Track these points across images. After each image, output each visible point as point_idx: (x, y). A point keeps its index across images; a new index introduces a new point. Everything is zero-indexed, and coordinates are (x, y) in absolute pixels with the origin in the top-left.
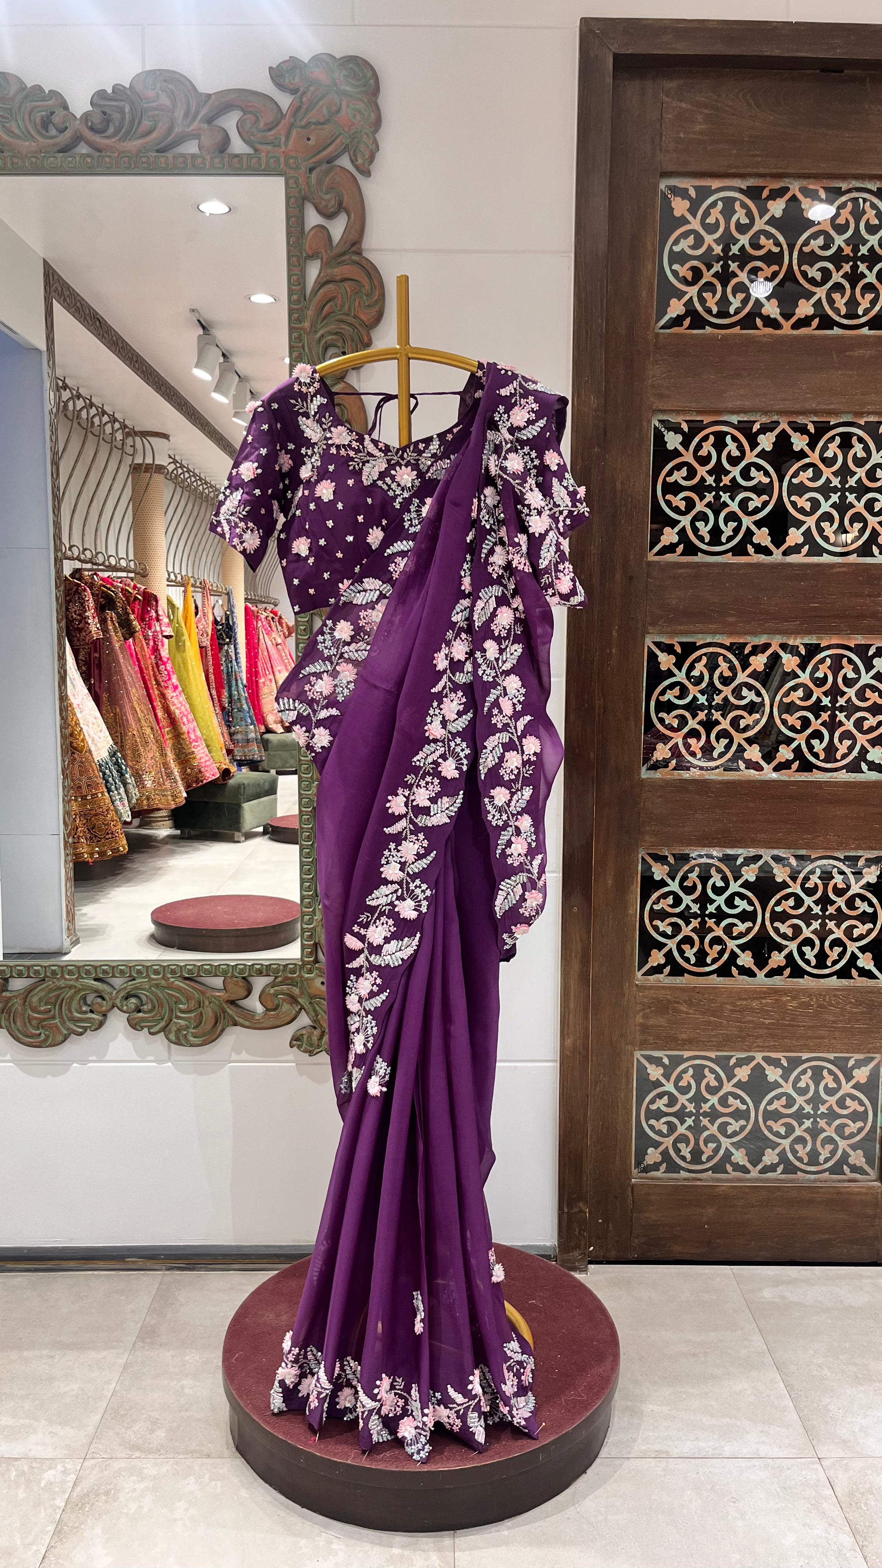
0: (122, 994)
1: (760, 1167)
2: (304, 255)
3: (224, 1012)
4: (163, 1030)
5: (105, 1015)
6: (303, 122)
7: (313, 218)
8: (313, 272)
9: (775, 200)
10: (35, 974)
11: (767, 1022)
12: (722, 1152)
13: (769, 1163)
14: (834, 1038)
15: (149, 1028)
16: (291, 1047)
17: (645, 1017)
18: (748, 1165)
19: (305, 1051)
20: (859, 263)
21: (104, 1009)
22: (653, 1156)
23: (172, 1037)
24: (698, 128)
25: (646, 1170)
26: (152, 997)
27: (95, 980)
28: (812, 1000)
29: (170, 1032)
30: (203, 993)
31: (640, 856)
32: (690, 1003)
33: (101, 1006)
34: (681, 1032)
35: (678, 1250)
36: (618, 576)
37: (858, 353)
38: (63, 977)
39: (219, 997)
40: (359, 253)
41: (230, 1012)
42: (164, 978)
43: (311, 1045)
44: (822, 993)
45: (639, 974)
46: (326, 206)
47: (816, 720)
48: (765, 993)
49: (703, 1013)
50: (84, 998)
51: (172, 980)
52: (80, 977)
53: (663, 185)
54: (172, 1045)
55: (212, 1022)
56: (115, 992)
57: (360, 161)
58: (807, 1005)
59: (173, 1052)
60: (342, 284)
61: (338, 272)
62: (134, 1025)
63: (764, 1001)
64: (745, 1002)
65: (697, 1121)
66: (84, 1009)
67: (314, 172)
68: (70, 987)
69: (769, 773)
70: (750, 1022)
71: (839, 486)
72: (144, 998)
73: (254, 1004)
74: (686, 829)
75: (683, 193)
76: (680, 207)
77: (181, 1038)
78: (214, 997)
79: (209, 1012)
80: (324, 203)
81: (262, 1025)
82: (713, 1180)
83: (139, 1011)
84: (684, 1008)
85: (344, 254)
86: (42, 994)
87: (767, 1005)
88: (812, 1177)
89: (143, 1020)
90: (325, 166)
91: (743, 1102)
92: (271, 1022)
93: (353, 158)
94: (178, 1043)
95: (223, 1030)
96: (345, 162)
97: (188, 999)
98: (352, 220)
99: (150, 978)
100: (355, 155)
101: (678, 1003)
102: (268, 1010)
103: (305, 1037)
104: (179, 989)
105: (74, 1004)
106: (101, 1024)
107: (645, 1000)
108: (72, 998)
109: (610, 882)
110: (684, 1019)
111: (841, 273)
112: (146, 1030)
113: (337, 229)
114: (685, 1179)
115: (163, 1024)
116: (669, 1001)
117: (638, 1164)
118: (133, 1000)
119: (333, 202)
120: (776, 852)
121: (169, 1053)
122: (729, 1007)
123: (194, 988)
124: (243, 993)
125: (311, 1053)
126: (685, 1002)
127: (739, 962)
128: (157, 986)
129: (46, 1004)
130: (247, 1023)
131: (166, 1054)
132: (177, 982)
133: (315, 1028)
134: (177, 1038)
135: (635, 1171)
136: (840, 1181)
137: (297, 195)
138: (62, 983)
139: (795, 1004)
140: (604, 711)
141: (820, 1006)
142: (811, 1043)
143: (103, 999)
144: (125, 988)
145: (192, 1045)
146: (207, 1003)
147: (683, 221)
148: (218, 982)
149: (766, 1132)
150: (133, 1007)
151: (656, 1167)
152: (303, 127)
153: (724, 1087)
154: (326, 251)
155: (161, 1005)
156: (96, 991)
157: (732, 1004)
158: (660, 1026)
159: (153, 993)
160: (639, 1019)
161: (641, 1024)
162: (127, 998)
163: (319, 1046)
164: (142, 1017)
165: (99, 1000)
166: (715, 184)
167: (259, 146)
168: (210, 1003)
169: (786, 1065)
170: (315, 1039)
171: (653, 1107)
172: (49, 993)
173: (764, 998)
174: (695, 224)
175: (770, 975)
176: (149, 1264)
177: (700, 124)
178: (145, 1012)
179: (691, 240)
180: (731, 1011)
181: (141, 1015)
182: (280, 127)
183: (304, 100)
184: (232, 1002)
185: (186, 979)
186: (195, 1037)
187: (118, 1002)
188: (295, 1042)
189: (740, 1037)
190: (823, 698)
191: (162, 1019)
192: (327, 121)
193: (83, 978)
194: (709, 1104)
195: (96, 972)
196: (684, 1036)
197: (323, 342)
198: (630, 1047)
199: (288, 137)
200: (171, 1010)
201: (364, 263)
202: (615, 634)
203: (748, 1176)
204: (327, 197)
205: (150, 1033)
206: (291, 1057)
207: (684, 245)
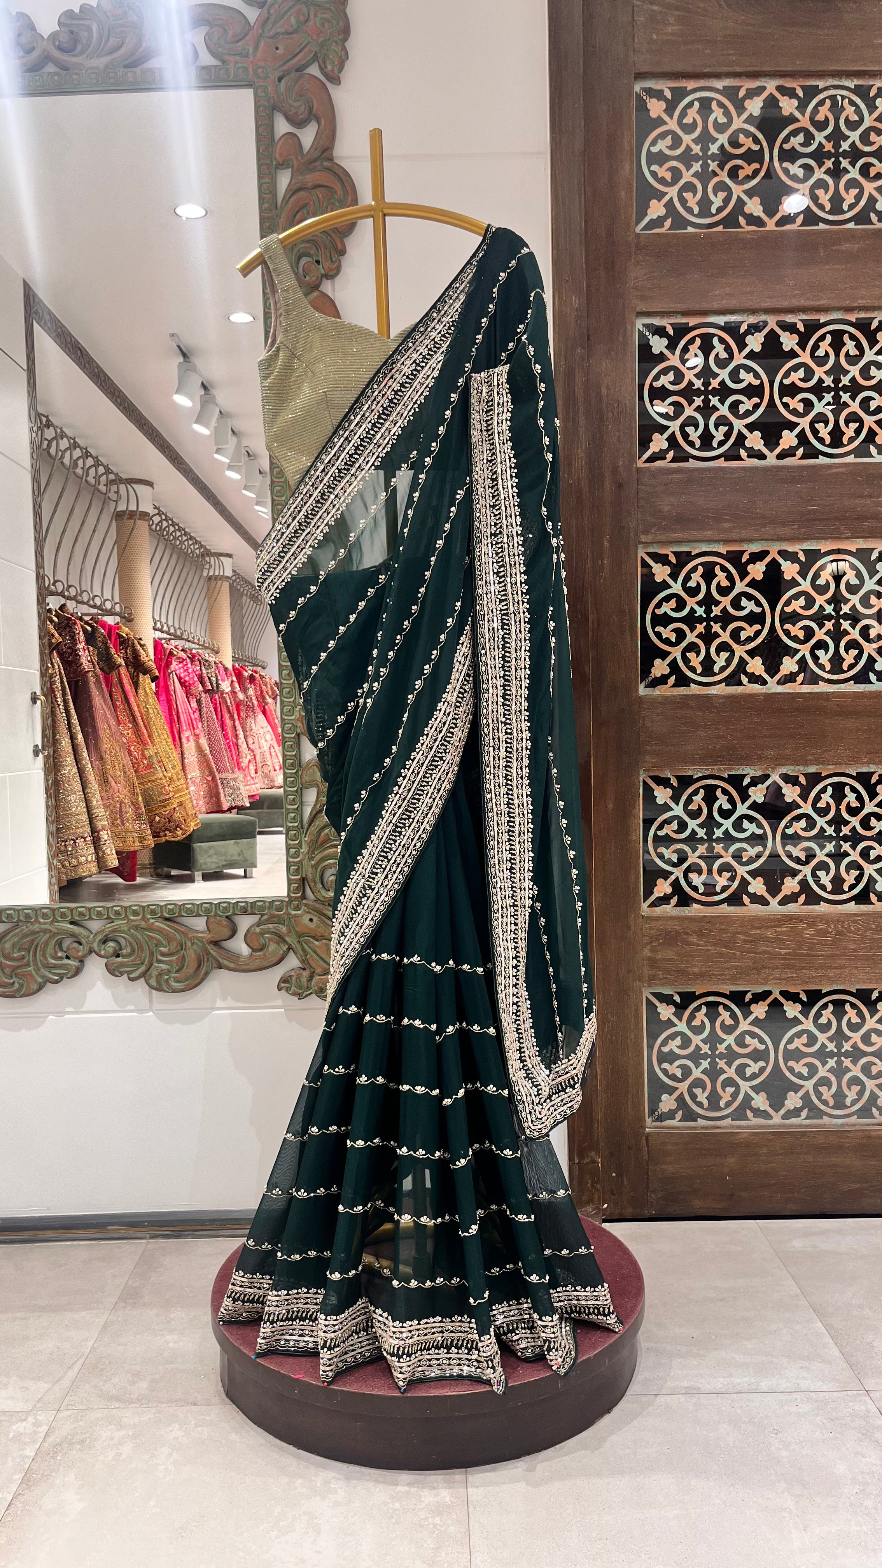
0: (100, 937)
1: (782, 1112)
2: (275, 163)
3: (208, 953)
4: (143, 975)
5: (82, 961)
6: (272, 33)
7: (282, 127)
8: (284, 180)
9: (752, 99)
10: (7, 918)
11: (783, 951)
12: (741, 1097)
13: (792, 1108)
14: (856, 968)
15: (129, 973)
16: (280, 989)
17: (653, 950)
18: (770, 1110)
19: (294, 994)
20: (841, 159)
21: (80, 954)
22: (667, 1103)
23: (153, 982)
24: (670, 29)
25: (660, 1118)
26: (131, 940)
27: (72, 923)
28: (830, 926)
29: (151, 977)
30: (185, 935)
31: (641, 779)
32: (700, 935)
33: (78, 951)
34: (693, 966)
35: (698, 1205)
36: (607, 484)
37: (846, 246)
38: (37, 921)
39: (202, 937)
40: (331, 159)
41: (214, 954)
42: (143, 919)
43: (300, 987)
44: (840, 919)
45: (645, 906)
46: (297, 113)
47: (820, 629)
48: (779, 920)
49: (715, 945)
50: (60, 943)
51: (152, 921)
52: (55, 920)
53: (637, 88)
54: (154, 991)
55: (195, 965)
56: (92, 936)
57: (329, 67)
58: (825, 933)
59: (154, 1000)
60: (313, 192)
61: (310, 178)
62: (113, 971)
63: (778, 929)
64: (758, 931)
65: (713, 1064)
66: (60, 954)
67: (283, 81)
68: (45, 931)
69: (773, 686)
70: (764, 952)
71: (833, 386)
72: (123, 942)
73: (239, 946)
74: (689, 747)
75: (658, 95)
76: (656, 108)
77: (163, 983)
78: (197, 938)
79: (191, 954)
80: (293, 111)
81: (247, 967)
82: (732, 1127)
83: (118, 956)
84: (694, 939)
85: (315, 160)
86: (16, 939)
87: (782, 933)
88: (840, 1121)
89: (122, 965)
90: (294, 75)
91: (762, 1041)
92: (258, 963)
93: (322, 65)
94: (159, 989)
95: (207, 974)
96: (314, 70)
97: (170, 940)
98: (322, 126)
99: (129, 919)
100: (325, 63)
101: (687, 934)
102: (254, 950)
103: (294, 979)
104: (159, 931)
105: (50, 950)
106: (78, 971)
107: (652, 932)
108: (46, 944)
109: (610, 806)
110: (695, 951)
111: (823, 169)
112: (125, 976)
113: (308, 136)
114: (703, 1128)
115: (143, 968)
116: (678, 933)
117: (652, 1112)
118: (111, 944)
119: (303, 108)
120: (784, 770)
121: (151, 1001)
122: (742, 937)
123: (175, 930)
124: (226, 932)
125: (301, 996)
126: (695, 932)
127: (751, 889)
128: (136, 928)
129: (19, 951)
130: (232, 965)
131: (147, 1001)
132: (157, 924)
133: (304, 969)
134: (158, 982)
135: (649, 1121)
136: (868, 1125)
137: (266, 103)
138: (36, 927)
139: (811, 931)
140: (598, 625)
141: (839, 933)
142: (831, 973)
143: (80, 943)
144: (103, 931)
145: (174, 991)
146: (189, 944)
147: (660, 122)
148: (199, 924)
149: (788, 1074)
150: (111, 950)
151: (671, 1115)
152: (270, 38)
153: (741, 1025)
154: (297, 158)
155: (141, 948)
156: (72, 935)
157: (746, 934)
158: (669, 960)
159: (132, 935)
160: (647, 952)
161: (649, 958)
162: (105, 942)
163: (308, 988)
164: (121, 963)
165: (76, 945)
166: (691, 85)
167: (226, 57)
168: (192, 944)
169: (805, 999)
170: (304, 980)
171: (666, 1049)
172: (22, 938)
173: (779, 926)
174: (672, 124)
175: (783, 902)
176: (132, 1232)
177: (673, 25)
178: (124, 956)
179: (669, 140)
180: (745, 941)
181: (120, 959)
182: (247, 38)
183: (272, 11)
184: (216, 943)
185: (167, 919)
186: (178, 982)
187: (95, 946)
188: (283, 985)
189: (755, 968)
190: (826, 606)
191: (142, 964)
192: (296, 31)
193: (58, 921)
194: (725, 1045)
195: (72, 914)
196: (696, 970)
197: (296, 250)
198: (638, 983)
199: (256, 48)
200: (152, 954)
201: (336, 169)
202: (606, 544)
203: (770, 1122)
204: (296, 104)
205: (130, 979)
206: (279, 1002)
207: (662, 146)
